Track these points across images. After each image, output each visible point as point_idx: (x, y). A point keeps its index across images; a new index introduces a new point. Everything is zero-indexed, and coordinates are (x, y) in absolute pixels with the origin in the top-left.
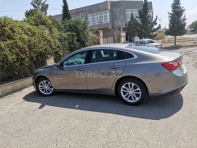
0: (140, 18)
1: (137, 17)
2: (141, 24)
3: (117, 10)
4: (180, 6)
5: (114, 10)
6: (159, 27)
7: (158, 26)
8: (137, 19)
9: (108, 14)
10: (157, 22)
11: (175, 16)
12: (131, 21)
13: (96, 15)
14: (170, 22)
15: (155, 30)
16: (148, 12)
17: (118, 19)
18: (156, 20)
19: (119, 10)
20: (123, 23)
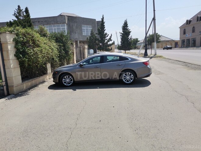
0: (99, 34)
1: (96, 34)
2: (100, 39)
3: (73, 24)
4: (127, 28)
5: (71, 24)
6: (114, 43)
7: (112, 42)
8: (96, 35)
9: (66, 27)
10: (112, 39)
11: (125, 35)
12: (91, 36)
13: (54, 27)
14: (121, 40)
15: (111, 45)
16: (105, 30)
17: (75, 33)
18: (111, 37)
19: (76, 25)
20: (80, 37)
